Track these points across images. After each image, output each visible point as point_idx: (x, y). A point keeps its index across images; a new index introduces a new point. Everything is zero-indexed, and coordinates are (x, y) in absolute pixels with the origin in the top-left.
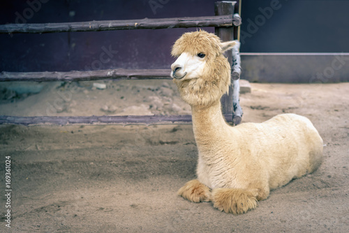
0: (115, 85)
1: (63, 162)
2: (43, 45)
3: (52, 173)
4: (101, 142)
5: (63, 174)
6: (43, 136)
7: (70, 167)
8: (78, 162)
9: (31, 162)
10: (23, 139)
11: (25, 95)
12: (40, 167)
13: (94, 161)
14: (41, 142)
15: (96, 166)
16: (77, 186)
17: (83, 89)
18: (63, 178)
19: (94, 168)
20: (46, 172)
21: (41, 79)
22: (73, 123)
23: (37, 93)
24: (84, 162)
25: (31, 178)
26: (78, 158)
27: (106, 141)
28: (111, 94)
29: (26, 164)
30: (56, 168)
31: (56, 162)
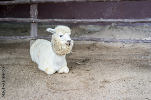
0: (133, 29)
1: (124, 59)
2: (101, 10)
3: (120, 64)
4: (136, 52)
5: (125, 65)
6: (109, 49)
7: (128, 62)
8: (131, 60)
9: (110, 59)
10: (100, 50)
11: (93, 32)
12: (114, 61)
13: (139, 60)
14: (108, 51)
15: (140, 62)
16: (134, 71)
17: (119, 30)
18: (126, 67)
19: (140, 63)
20: (118, 63)
21: (118, 22)
22: (131, 42)
23: (98, 31)
24: (134, 60)
25: (112, 66)
26: (131, 58)
27: (138, 52)
28: (133, 32)
29: (107, 59)
30: (122, 62)
31: (121, 60)
